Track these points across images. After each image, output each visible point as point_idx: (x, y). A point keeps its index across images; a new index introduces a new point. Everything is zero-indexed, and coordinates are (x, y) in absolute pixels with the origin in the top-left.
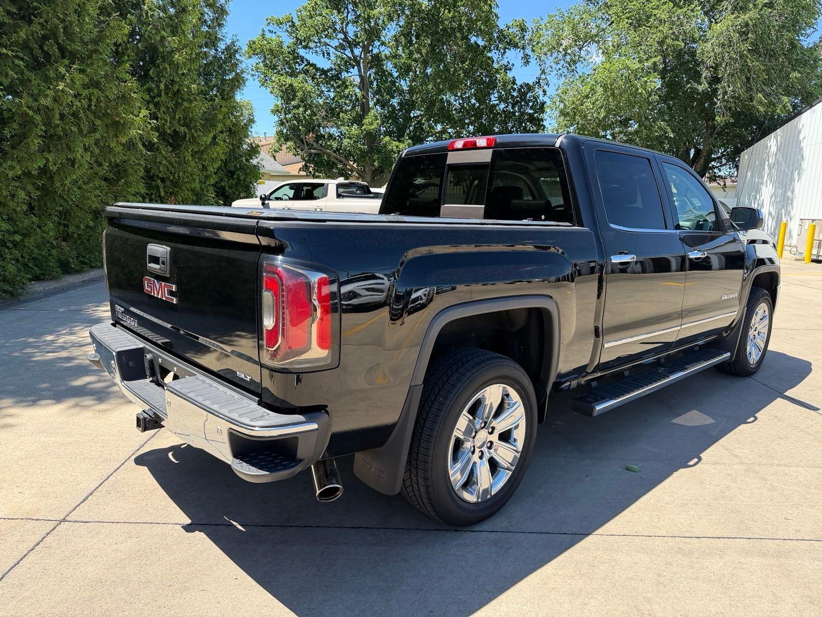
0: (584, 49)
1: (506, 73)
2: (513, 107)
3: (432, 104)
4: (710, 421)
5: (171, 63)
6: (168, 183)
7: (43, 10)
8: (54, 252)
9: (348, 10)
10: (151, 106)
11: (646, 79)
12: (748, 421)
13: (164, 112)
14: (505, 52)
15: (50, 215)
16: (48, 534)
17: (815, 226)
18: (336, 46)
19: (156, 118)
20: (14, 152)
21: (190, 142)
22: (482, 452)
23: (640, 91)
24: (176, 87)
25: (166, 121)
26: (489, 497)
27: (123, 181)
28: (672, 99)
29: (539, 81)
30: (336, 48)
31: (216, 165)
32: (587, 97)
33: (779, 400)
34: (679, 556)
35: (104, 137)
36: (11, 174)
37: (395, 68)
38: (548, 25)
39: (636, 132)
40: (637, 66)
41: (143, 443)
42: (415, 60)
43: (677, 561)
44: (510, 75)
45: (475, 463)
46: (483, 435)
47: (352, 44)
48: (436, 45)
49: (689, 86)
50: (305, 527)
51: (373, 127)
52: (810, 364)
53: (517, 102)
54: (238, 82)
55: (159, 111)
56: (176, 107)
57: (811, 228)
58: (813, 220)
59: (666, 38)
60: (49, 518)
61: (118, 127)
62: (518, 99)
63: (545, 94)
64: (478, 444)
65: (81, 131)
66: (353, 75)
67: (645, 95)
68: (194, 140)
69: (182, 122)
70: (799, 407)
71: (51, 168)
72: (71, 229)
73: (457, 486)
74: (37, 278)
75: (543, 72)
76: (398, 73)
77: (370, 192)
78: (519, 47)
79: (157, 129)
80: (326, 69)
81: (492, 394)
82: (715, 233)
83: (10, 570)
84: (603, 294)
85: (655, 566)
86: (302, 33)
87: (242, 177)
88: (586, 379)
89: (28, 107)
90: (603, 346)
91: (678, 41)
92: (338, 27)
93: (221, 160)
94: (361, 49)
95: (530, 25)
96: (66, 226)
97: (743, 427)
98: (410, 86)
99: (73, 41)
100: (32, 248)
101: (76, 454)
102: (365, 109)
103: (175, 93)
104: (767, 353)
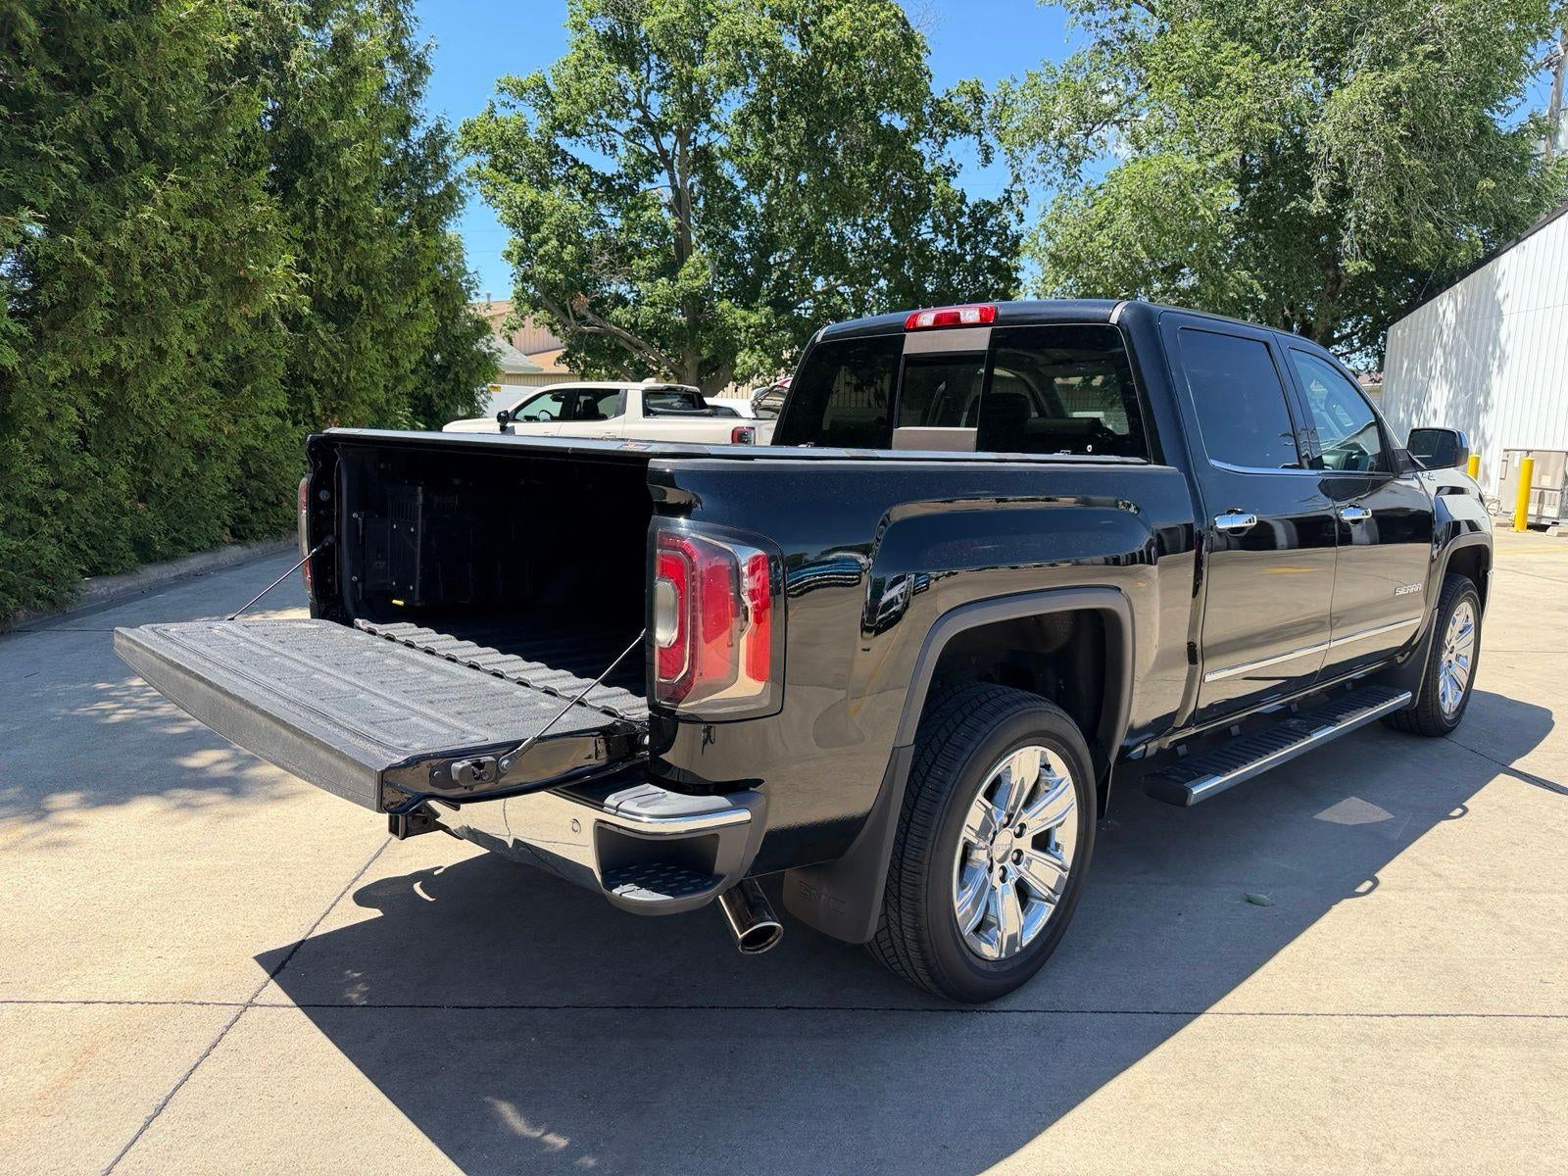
0: (1095, 135)
1: (948, 181)
2: (961, 244)
3: (809, 239)
4: (1384, 815)
5: (336, 167)
6: (328, 391)
7: (112, 73)
8: (126, 522)
9: (649, 65)
10: (299, 248)
11: (1211, 190)
12: (1453, 814)
13: (322, 259)
14: (945, 142)
15: (118, 452)
16: (228, 1028)
17: (1531, 462)
18: (627, 133)
19: (308, 271)
20: (58, 335)
21: (369, 314)
22: (1003, 868)
23: (1201, 212)
24: (345, 214)
25: (326, 275)
26: (1018, 949)
27: (249, 387)
28: (1260, 228)
29: (1009, 196)
30: (626, 136)
31: (415, 357)
32: (1101, 226)
33: (1502, 779)
34: (1364, 1047)
35: (218, 306)
36: (53, 375)
37: (738, 171)
38: (1027, 92)
39: (1194, 290)
40: (1195, 167)
41: (361, 868)
42: (778, 159)
43: (1361, 1055)
44: (956, 185)
45: (994, 889)
46: (1005, 838)
47: (658, 129)
48: (816, 132)
49: (1293, 204)
50: (690, 1008)
51: (697, 283)
52: (1549, 713)
53: (969, 236)
54: (449, 200)
55: (314, 257)
56: (344, 251)
57: (1525, 465)
58: (1528, 452)
59: (1249, 117)
60: (224, 1001)
61: (243, 287)
62: (970, 230)
63: (1021, 221)
64: (997, 855)
65: (175, 296)
66: (661, 187)
67: (1211, 220)
68: (376, 310)
69: (353, 277)
70: (1540, 789)
71: (124, 365)
72: (157, 478)
73: (967, 930)
74: (96, 572)
75: (1017, 179)
76: (746, 183)
77: (704, 406)
78: (970, 132)
79: (306, 289)
80: (608, 174)
81: (1023, 764)
82: (1379, 475)
83: (175, 1090)
84: (1203, 588)
85: (1324, 1065)
86: (561, 109)
87: (463, 377)
88: (1173, 738)
89: (83, 250)
90: (1202, 679)
91: (1272, 122)
92: (630, 97)
93: (424, 347)
94: (674, 138)
95: (991, 91)
96: (146, 472)
97: (1444, 826)
98: (768, 206)
99: (165, 130)
100: (85, 514)
101: (243, 888)
102: (683, 250)
103: (342, 223)
104: (1472, 694)
